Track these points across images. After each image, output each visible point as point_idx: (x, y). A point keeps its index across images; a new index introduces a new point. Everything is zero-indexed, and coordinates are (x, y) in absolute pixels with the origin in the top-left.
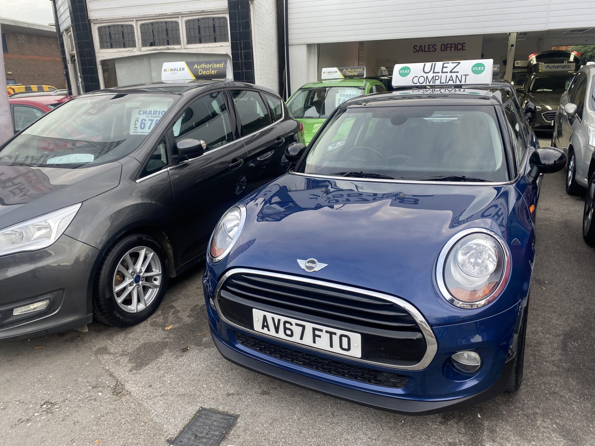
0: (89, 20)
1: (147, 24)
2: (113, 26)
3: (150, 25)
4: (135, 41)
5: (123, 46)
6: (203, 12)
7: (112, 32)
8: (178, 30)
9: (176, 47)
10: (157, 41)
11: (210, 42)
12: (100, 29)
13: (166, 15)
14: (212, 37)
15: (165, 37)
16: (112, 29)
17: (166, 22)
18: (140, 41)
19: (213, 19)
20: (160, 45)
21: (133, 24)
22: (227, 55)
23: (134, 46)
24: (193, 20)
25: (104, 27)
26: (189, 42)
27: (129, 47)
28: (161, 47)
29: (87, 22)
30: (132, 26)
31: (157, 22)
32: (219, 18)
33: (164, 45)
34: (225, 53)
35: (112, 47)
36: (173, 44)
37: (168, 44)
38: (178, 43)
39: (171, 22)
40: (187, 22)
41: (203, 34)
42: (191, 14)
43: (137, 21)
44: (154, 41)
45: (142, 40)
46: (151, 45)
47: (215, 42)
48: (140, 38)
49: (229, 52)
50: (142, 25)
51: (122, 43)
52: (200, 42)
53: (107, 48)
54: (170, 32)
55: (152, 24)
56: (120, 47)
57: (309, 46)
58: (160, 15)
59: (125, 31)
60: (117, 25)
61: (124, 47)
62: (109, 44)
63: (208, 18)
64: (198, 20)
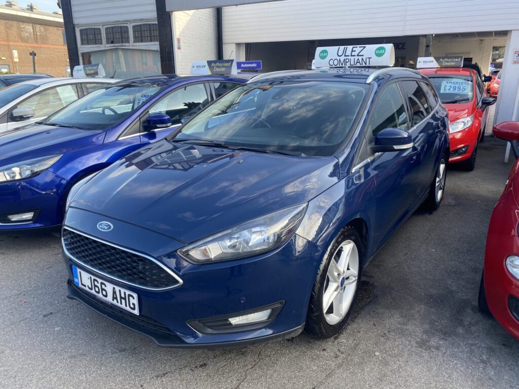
0: (74, 25)
1: (109, 28)
2: (89, 29)
3: (111, 29)
4: (102, 39)
5: (94, 43)
6: (142, 20)
7: (88, 33)
8: (128, 32)
9: (127, 44)
10: (115, 40)
11: (148, 42)
12: (81, 31)
13: (119, 21)
14: (149, 38)
15: (120, 37)
16: (88, 31)
17: (121, 27)
18: (105, 39)
19: (150, 25)
20: (117, 43)
21: (101, 27)
22: (157, 51)
23: (101, 43)
24: (137, 26)
25: (84, 29)
26: (135, 42)
27: (99, 44)
28: (118, 45)
29: (72, 26)
30: (100, 29)
31: (115, 27)
32: (153, 24)
33: (119, 43)
34: (156, 49)
35: (88, 44)
36: (125, 42)
37: (122, 42)
38: (128, 42)
39: (124, 27)
40: (134, 27)
41: (143, 35)
42: (135, 21)
43: (103, 25)
44: (114, 40)
45: (106, 39)
46: (112, 42)
47: (151, 41)
48: (105, 37)
49: (159, 49)
50: (107, 29)
51: (94, 41)
52: (142, 41)
53: (85, 44)
54: (123, 34)
55: (112, 28)
56: (93, 44)
57: (238, 45)
58: (116, 21)
59: (96, 32)
60: (91, 29)
61: (96, 44)
62: (86, 41)
63: (146, 24)
64: (140, 25)
